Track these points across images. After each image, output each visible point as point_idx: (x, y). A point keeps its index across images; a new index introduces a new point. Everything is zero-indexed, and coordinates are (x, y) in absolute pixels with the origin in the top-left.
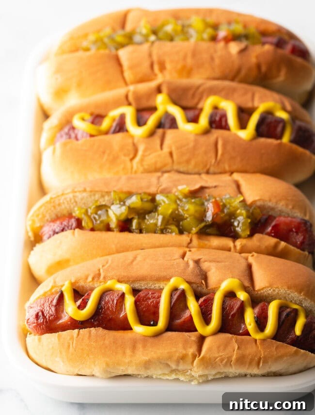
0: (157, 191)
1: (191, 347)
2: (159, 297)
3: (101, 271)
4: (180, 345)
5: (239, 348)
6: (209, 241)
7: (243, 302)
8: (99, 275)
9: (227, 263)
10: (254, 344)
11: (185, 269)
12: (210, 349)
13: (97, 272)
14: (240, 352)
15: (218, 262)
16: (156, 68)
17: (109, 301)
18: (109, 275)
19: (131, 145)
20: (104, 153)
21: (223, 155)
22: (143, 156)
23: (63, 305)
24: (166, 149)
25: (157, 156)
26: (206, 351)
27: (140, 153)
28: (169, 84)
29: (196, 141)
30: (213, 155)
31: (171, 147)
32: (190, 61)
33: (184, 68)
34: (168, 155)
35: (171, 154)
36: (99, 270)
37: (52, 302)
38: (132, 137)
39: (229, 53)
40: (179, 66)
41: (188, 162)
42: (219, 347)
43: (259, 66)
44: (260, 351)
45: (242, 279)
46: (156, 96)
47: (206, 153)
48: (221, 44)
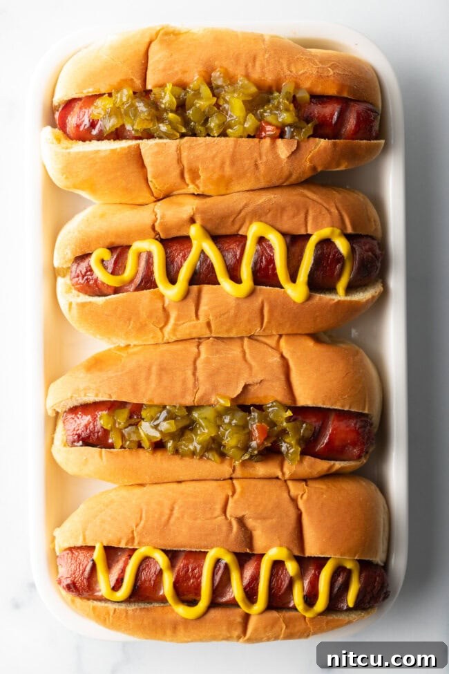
0: (194, 401)
1: (236, 629)
2: (200, 575)
3: (135, 534)
4: (224, 628)
5: (287, 627)
6: (254, 467)
7: (291, 577)
8: (133, 538)
9: (274, 520)
10: (303, 621)
11: (228, 536)
12: (256, 630)
13: (131, 535)
14: (288, 631)
15: (264, 519)
16: (187, 176)
17: (145, 581)
18: (144, 540)
19: (161, 310)
20: (129, 319)
21: (269, 322)
22: (176, 325)
23: (96, 576)
24: (202, 320)
25: (191, 327)
26: (251, 633)
27: (172, 321)
28: (203, 212)
29: (238, 307)
30: (257, 322)
31: (207, 316)
32: (228, 170)
33: (222, 177)
34: (205, 326)
35: (209, 324)
36: (133, 532)
37: (83, 573)
38: (162, 297)
39: (277, 157)
40: (215, 176)
41: (228, 331)
42: (265, 628)
43: (314, 168)
44: (309, 628)
45: (291, 546)
46: (189, 228)
47: (249, 321)
48: (267, 141)
